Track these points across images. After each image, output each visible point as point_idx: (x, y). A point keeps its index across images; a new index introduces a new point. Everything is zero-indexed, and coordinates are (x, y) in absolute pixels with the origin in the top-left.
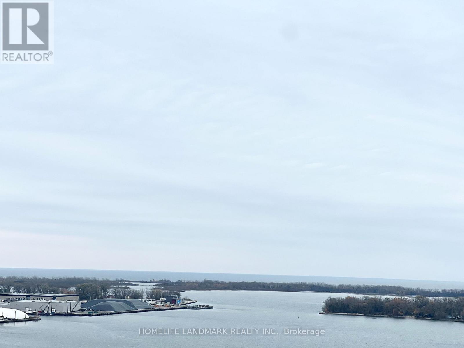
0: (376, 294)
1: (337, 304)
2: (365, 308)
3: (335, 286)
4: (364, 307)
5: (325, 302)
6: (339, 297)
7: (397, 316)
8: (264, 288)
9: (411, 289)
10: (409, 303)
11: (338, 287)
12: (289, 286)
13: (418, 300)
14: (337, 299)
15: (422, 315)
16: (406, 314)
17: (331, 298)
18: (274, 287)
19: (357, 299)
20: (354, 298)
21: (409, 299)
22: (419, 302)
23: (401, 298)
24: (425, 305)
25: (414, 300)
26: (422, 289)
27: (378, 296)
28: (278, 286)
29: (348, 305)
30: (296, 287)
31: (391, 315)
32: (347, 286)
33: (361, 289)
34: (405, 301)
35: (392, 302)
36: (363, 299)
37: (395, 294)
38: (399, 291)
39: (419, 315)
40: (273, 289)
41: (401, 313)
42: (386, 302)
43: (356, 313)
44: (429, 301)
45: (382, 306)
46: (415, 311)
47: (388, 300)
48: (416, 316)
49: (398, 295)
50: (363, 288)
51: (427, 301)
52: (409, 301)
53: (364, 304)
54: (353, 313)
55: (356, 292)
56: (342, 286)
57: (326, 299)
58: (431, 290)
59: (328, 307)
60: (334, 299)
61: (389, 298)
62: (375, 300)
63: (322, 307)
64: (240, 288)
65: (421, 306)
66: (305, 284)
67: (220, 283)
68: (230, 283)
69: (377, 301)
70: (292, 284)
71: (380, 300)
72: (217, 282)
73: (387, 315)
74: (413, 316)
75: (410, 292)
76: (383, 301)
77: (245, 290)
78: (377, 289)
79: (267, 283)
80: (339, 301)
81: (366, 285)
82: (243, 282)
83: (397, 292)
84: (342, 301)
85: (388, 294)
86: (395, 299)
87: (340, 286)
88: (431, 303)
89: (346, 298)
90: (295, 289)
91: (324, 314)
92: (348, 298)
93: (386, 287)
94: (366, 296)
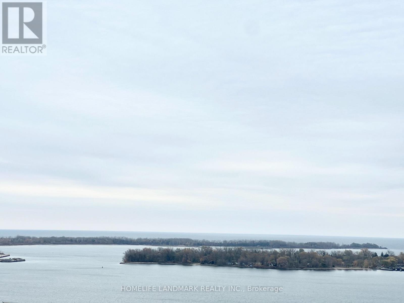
0: (168, 245)
1: (135, 254)
2: (159, 258)
3: (134, 240)
4: (158, 256)
5: (125, 253)
6: (137, 248)
7: (186, 264)
8: (72, 242)
9: (198, 240)
10: (196, 252)
11: (137, 240)
12: (94, 240)
13: (204, 250)
14: (136, 251)
15: (207, 262)
16: (193, 262)
17: (130, 250)
18: (81, 241)
19: (153, 250)
20: (150, 250)
21: (196, 249)
22: (205, 252)
23: (190, 248)
24: (210, 253)
25: (201, 250)
26: (207, 241)
27: (170, 248)
28: (84, 240)
29: (145, 256)
30: (101, 241)
31: (181, 262)
32: (145, 239)
33: (156, 241)
34: (192, 251)
35: (182, 252)
36: (158, 250)
37: (185, 245)
38: (188, 242)
39: (204, 262)
40: (79, 242)
41: (189, 261)
42: (177, 252)
43: (151, 262)
44: (212, 250)
45: (174, 255)
46: (201, 259)
47: (178, 251)
48: (201, 263)
49: (187, 245)
50: (158, 240)
51: (211, 251)
52: (196, 251)
53: (159, 254)
54: (150, 262)
55: (152, 244)
56: (140, 239)
57: (126, 251)
58: (215, 241)
59: (127, 258)
60: (133, 250)
61: (179, 249)
62: (168, 250)
63: (123, 257)
64: (49, 242)
65: (206, 255)
66: (108, 239)
67: (32, 238)
68: (41, 238)
69: (169, 251)
70: (97, 238)
71: (172, 250)
72: (29, 238)
73: (178, 263)
74: (199, 264)
75: (197, 244)
76: (174, 251)
77: (54, 244)
78: (169, 241)
79: (74, 238)
80: (137, 252)
81: (161, 238)
82: (53, 237)
83: (186, 244)
84: (140, 252)
85: (179, 245)
86: (184, 249)
87: (138, 239)
88: (215, 251)
89: (143, 249)
90: (99, 242)
91: (124, 264)
92: (145, 250)
93: (177, 239)
94: (160, 247)
